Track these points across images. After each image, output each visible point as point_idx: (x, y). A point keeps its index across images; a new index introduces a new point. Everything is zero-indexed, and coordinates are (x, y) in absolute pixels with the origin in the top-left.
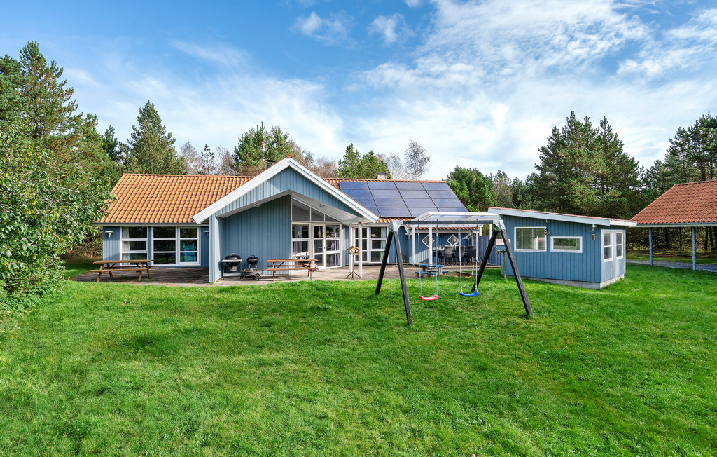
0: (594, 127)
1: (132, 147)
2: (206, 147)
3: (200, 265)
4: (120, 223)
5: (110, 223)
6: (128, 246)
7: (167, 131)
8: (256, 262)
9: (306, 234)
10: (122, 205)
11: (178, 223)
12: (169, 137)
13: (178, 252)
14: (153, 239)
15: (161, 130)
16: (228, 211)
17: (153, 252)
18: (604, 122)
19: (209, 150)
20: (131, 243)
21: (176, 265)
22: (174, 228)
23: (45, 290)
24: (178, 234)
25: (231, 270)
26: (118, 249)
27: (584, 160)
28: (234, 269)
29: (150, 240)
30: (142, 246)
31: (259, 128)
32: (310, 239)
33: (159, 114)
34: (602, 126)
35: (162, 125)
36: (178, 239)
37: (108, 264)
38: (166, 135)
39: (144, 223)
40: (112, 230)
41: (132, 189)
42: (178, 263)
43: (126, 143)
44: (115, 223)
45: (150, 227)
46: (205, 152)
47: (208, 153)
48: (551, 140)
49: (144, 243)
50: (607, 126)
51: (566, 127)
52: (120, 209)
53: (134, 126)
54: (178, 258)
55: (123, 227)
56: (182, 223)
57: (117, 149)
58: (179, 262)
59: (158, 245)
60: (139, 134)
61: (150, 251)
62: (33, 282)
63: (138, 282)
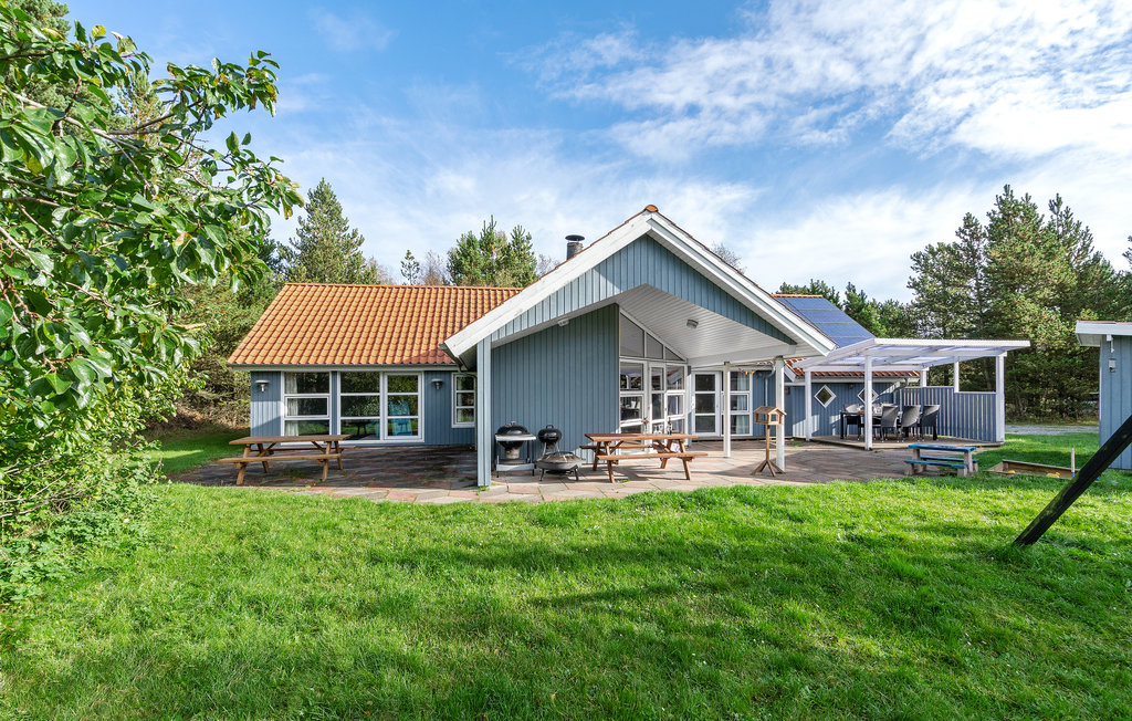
0: (1039, 211)
1: (299, 252)
2: (409, 253)
3: (423, 441)
4: (281, 365)
5: (263, 365)
6: (295, 408)
7: (351, 226)
8: (557, 439)
9: (637, 385)
10: (284, 334)
11: (385, 365)
12: (354, 235)
13: (383, 417)
14: (339, 394)
15: (341, 224)
16: (517, 330)
17: (340, 418)
18: (1055, 204)
19: (412, 258)
20: (301, 401)
21: (381, 441)
22: (377, 374)
23: (94, 525)
24: (383, 383)
25: (510, 457)
26: (277, 411)
27: (1037, 262)
28: (515, 453)
29: (334, 395)
30: (320, 406)
31: (487, 225)
32: (645, 392)
33: (339, 200)
34: (1052, 209)
35: (343, 216)
36: (384, 393)
37: (260, 445)
38: (350, 232)
39: (324, 366)
40: (265, 378)
41: (301, 308)
42: (384, 439)
43: (286, 243)
44: (272, 365)
45: (334, 373)
46: (406, 262)
47: (412, 263)
48: (962, 235)
49: (324, 401)
50: (1063, 208)
51: (994, 213)
52: (280, 340)
53: (300, 218)
54: (383, 428)
55: (285, 373)
56: (393, 365)
57: (275, 255)
58: (386, 436)
59: (348, 405)
60: (308, 230)
61: (335, 416)
62: (62, 504)
63: (321, 484)
